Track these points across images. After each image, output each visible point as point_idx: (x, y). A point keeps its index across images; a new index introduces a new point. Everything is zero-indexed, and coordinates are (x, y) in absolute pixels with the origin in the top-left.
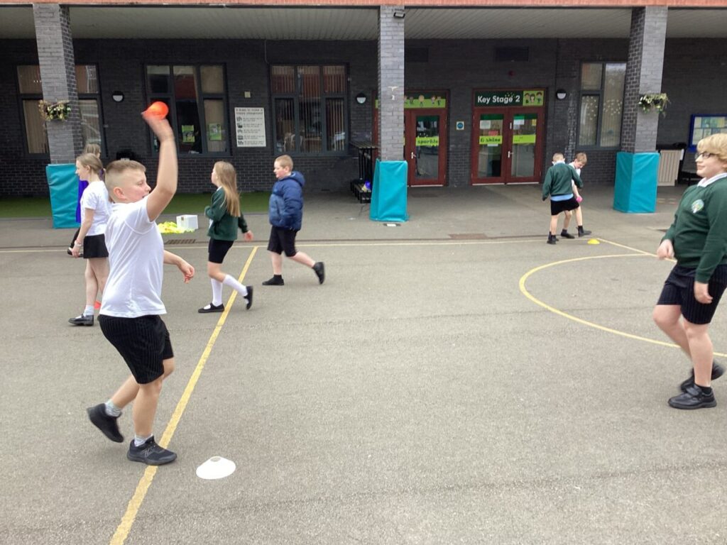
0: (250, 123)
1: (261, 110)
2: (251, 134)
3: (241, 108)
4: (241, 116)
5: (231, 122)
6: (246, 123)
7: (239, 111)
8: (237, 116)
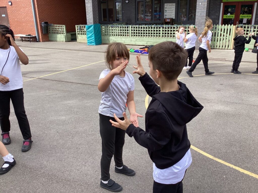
0: (169, 9)
1: (174, 4)
2: (170, 14)
3: (167, 4)
4: (167, 7)
5: (163, 9)
6: (168, 9)
7: (166, 5)
8: (165, 7)
